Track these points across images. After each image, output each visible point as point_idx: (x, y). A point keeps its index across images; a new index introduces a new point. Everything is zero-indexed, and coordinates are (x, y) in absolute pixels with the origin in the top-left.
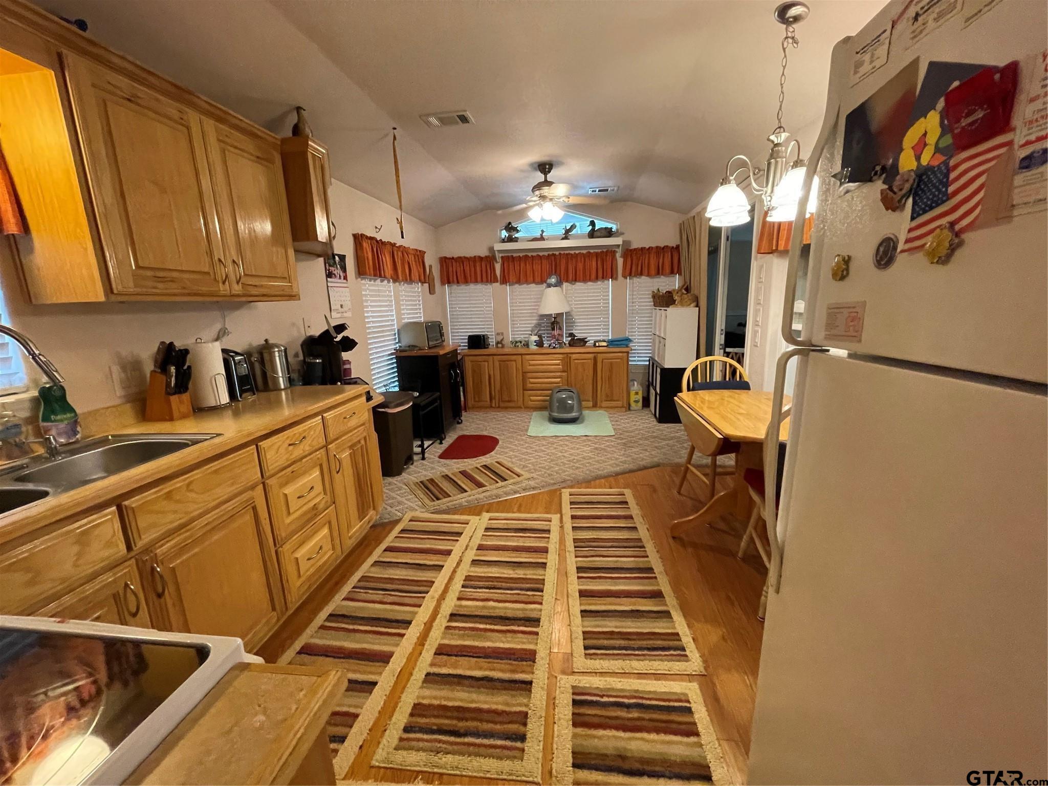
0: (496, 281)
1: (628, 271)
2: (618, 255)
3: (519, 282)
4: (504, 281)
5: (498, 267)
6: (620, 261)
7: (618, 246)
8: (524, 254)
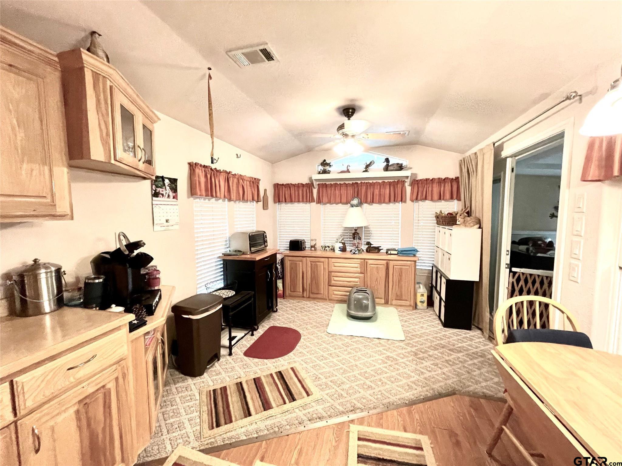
0: (313, 201)
1: (415, 197)
2: (407, 184)
3: (330, 202)
4: (319, 202)
5: (315, 191)
6: (408, 189)
7: (407, 177)
8: (335, 182)
